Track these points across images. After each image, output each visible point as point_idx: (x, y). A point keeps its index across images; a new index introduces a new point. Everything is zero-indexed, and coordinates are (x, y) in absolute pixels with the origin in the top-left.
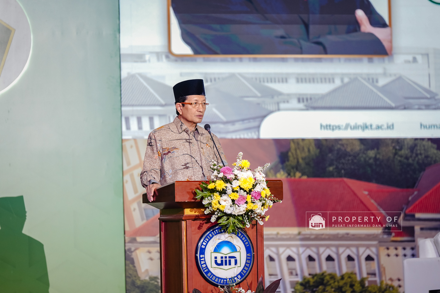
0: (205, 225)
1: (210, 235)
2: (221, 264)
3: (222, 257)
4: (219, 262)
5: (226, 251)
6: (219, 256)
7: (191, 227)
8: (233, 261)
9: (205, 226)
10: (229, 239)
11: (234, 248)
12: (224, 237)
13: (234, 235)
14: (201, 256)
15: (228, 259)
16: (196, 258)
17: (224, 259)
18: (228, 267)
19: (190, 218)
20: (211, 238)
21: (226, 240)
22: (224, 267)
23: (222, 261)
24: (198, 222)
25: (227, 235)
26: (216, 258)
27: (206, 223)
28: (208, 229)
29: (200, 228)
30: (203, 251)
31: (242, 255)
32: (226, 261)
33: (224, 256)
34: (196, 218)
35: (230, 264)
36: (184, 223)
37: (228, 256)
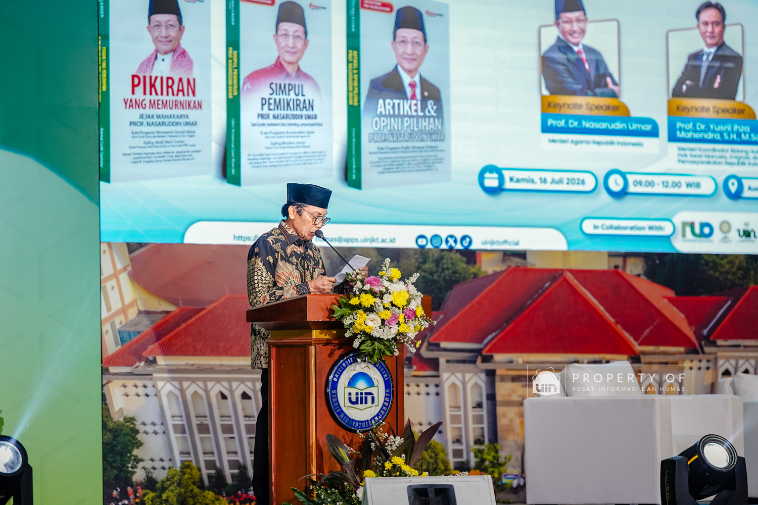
0: (336, 351)
1: (344, 364)
2: (356, 403)
3: (357, 394)
4: (354, 399)
5: (361, 384)
6: (353, 391)
7: (321, 354)
8: (369, 398)
9: (338, 353)
10: (366, 371)
11: (371, 383)
12: (360, 367)
13: (371, 366)
14: (334, 392)
15: (364, 396)
16: (326, 394)
17: (359, 396)
18: (364, 406)
19: (318, 342)
20: (345, 368)
21: (362, 371)
22: (359, 406)
23: (357, 398)
24: (329, 347)
25: (363, 365)
26: (350, 394)
27: (338, 349)
28: (341, 357)
29: (331, 355)
30: (335, 385)
31: (380, 391)
32: (361, 398)
33: (359, 392)
34: (327, 343)
35: (366, 403)
36: (313, 348)
37: (364, 392)
